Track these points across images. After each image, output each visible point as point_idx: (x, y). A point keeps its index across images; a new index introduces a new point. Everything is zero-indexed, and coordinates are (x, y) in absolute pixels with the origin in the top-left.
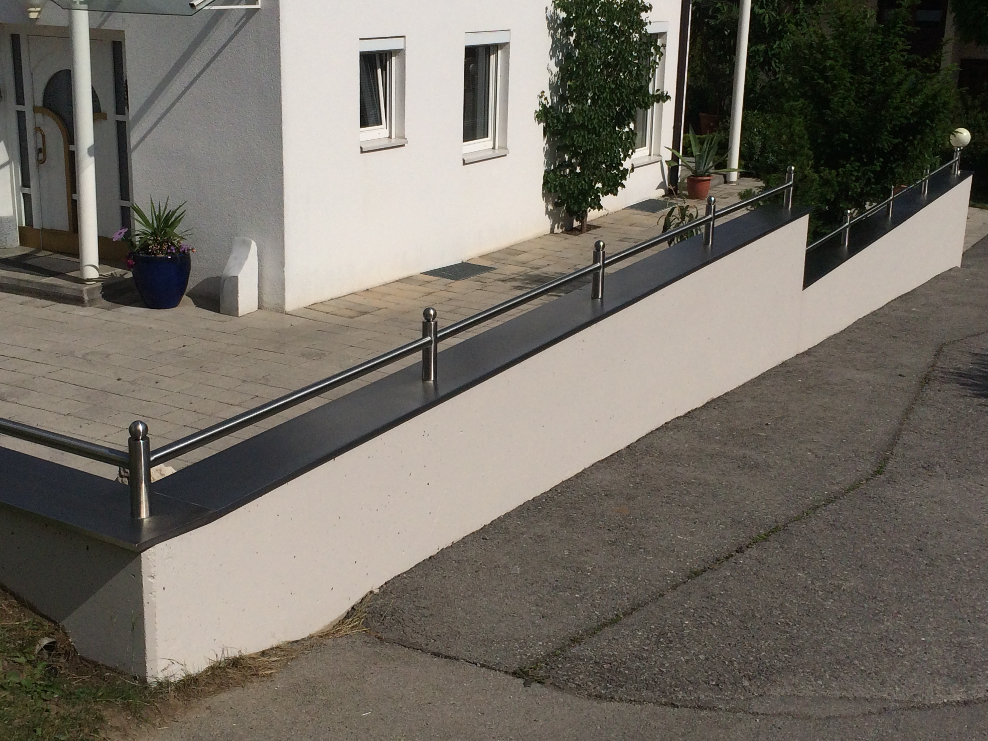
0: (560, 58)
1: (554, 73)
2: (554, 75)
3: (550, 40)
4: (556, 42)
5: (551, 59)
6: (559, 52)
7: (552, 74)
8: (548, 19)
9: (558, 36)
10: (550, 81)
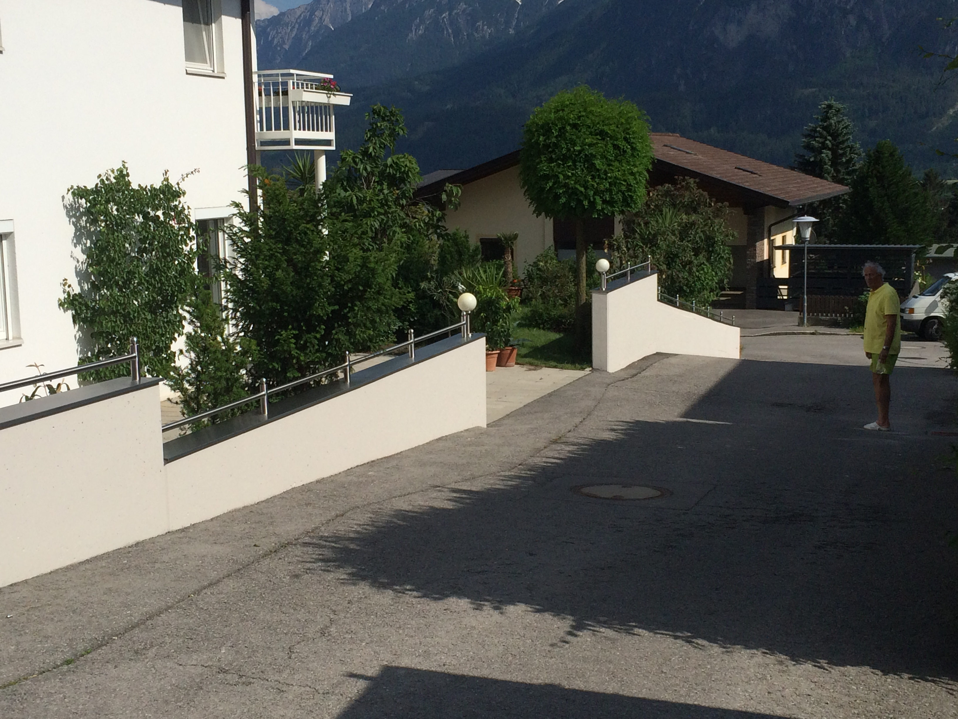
0: (88, 245)
1: (81, 261)
2: (82, 263)
3: (72, 229)
4: (80, 229)
5: (75, 247)
6: (86, 239)
7: (78, 262)
8: (67, 208)
9: (83, 224)
10: (76, 268)
